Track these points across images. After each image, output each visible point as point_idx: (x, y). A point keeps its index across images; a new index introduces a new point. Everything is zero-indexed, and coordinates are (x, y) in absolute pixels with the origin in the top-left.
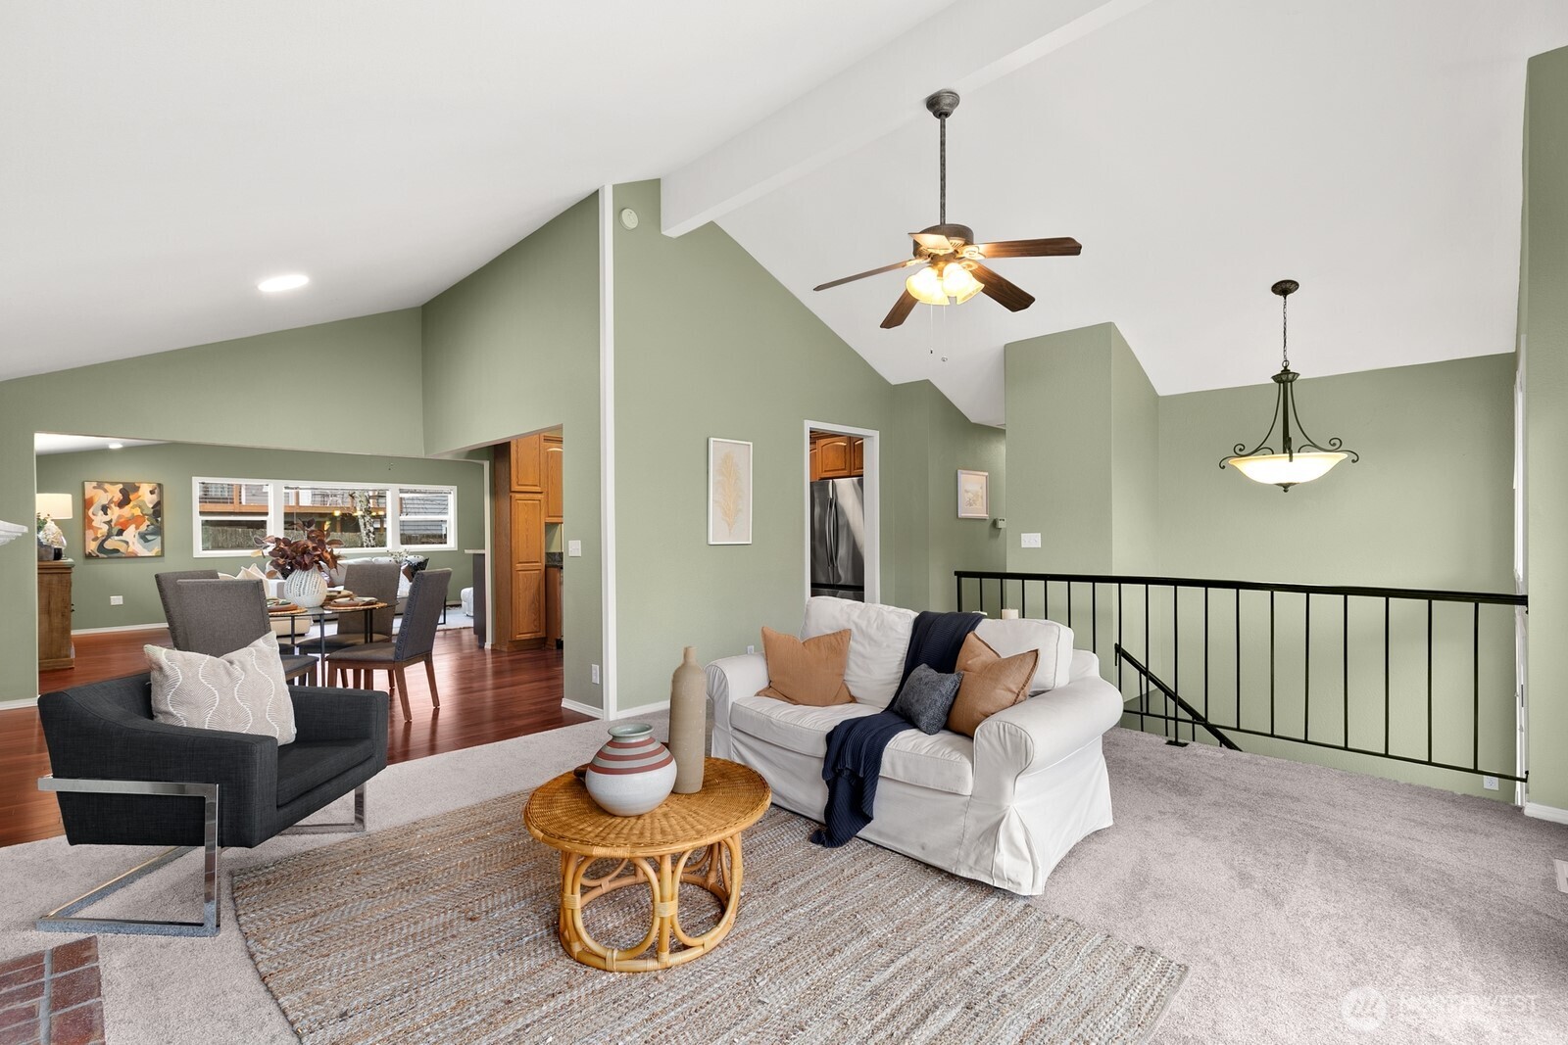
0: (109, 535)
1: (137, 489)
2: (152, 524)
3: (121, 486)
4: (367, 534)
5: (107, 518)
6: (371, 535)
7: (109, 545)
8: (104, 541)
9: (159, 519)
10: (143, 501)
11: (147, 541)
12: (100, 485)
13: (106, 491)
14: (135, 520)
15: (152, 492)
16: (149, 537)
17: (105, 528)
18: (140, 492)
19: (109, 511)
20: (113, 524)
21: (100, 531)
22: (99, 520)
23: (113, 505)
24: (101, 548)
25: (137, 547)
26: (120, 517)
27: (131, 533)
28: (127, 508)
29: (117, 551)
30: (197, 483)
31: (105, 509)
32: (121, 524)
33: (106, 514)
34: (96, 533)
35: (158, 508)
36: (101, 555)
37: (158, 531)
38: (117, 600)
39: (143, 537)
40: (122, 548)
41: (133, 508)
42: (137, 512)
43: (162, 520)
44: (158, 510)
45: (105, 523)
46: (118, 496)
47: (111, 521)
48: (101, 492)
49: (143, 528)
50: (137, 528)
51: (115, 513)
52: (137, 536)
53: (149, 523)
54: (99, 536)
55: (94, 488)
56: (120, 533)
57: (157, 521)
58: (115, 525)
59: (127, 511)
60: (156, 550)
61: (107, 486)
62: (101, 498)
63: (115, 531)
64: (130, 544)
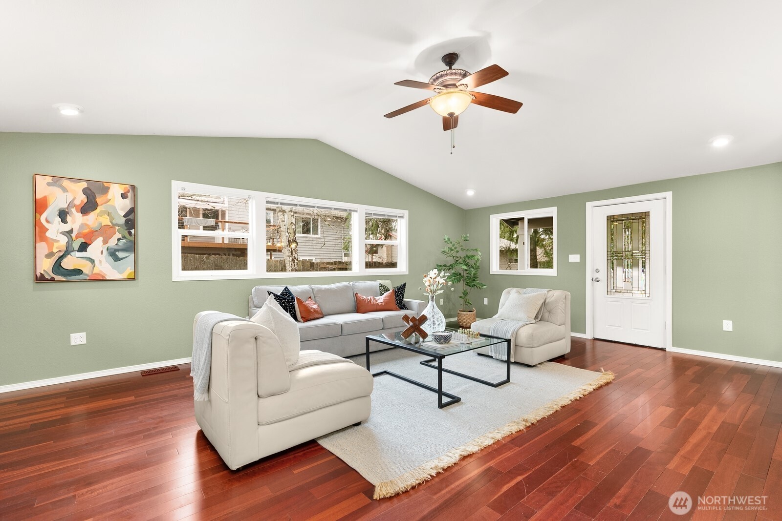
0: (67, 252)
1: (105, 190)
2: (124, 237)
3: (84, 185)
4: (293, 260)
5: (66, 228)
6: (296, 261)
7: (68, 263)
8: (61, 258)
9: (133, 231)
10: (114, 208)
11: (117, 259)
12: (57, 180)
13: (65, 190)
14: (104, 232)
15: (124, 196)
16: (120, 255)
17: (64, 240)
18: (110, 195)
19: (69, 218)
20: (74, 235)
21: (56, 245)
22: (55, 229)
23: (74, 210)
24: (58, 267)
25: (106, 267)
26: (83, 226)
27: (97, 248)
28: (92, 215)
29: (78, 272)
30: (177, 187)
31: (63, 215)
32: (85, 236)
33: (64, 221)
34: (50, 246)
35: (131, 217)
36: (57, 278)
37: (132, 247)
38: (78, 339)
39: (113, 254)
40: (86, 268)
41: (99, 215)
42: (105, 221)
43: (136, 232)
44: (130, 221)
45: (63, 233)
46: (81, 199)
47: (71, 231)
48: (56, 190)
49: (113, 242)
50: (105, 242)
51: (76, 221)
52: (105, 252)
53: (120, 236)
54: (55, 251)
55: (49, 184)
56: (83, 247)
57: (130, 233)
58: (77, 237)
59: (93, 219)
60: (128, 272)
61: (66, 183)
62: (58, 199)
63: (76, 245)
64: (97, 262)
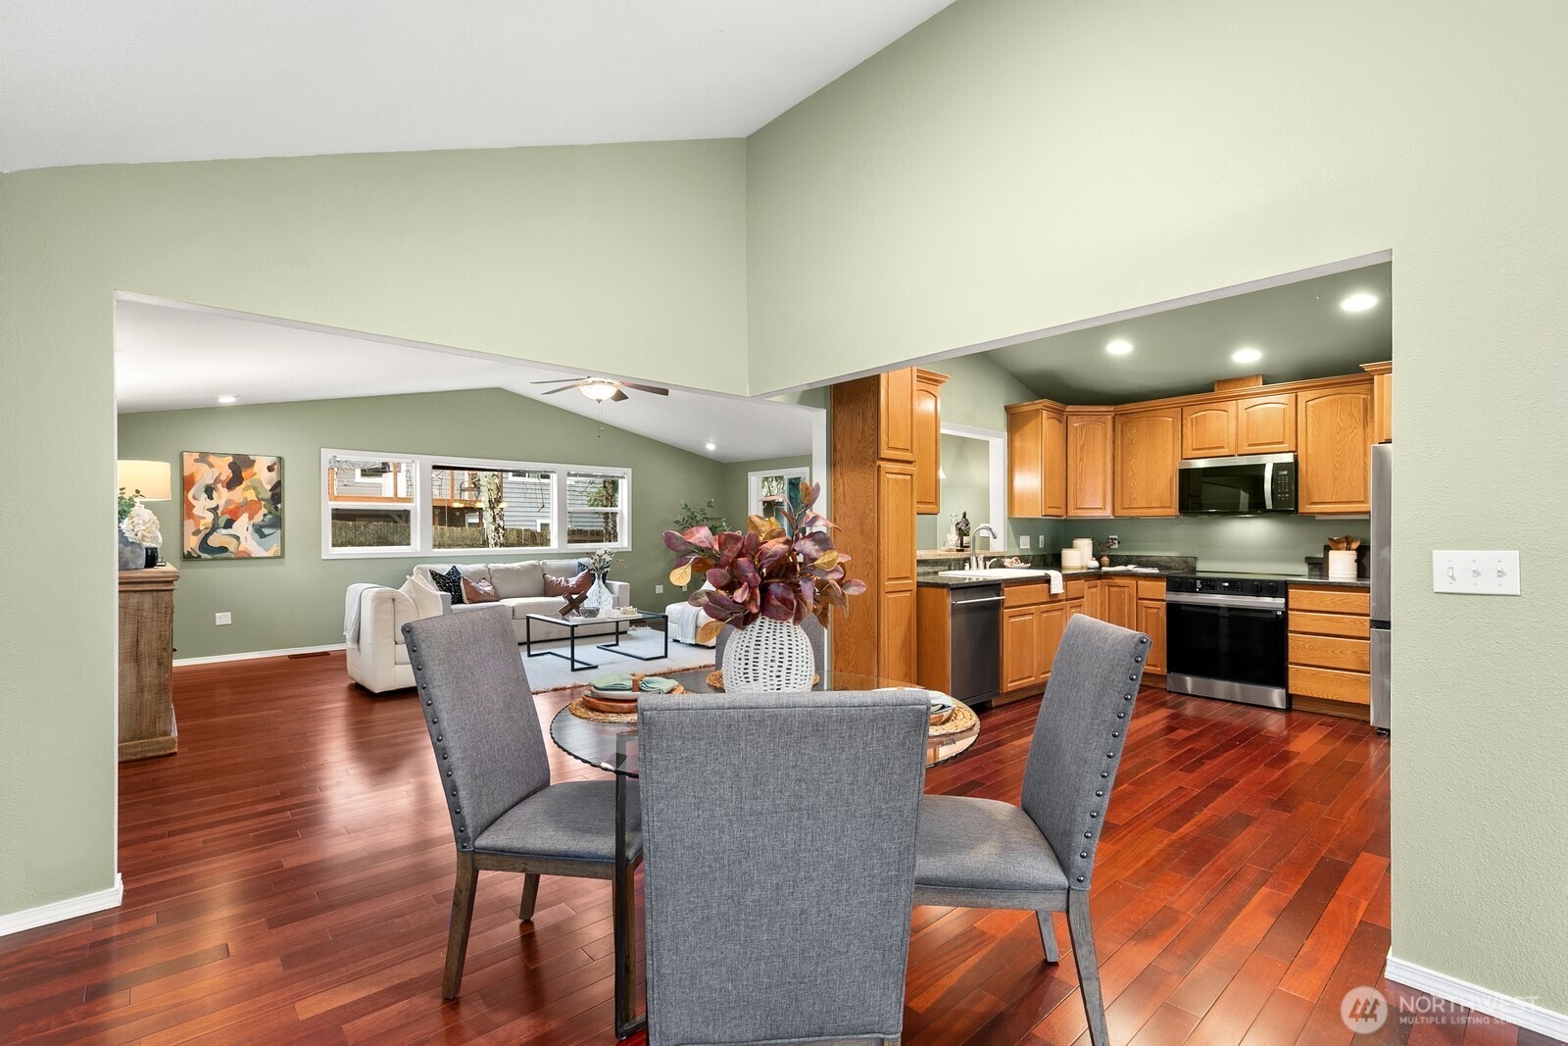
0: (214, 528)
1: (251, 463)
2: (270, 513)
3: (230, 459)
4: (496, 529)
5: (212, 504)
7: (214, 541)
8: (207, 536)
9: (279, 506)
10: (260, 481)
11: (263, 536)
12: (203, 457)
13: (211, 466)
14: (249, 507)
15: (270, 469)
16: (266, 531)
17: (210, 517)
18: (256, 468)
19: (215, 494)
20: (219, 511)
21: (202, 522)
22: (201, 506)
23: (219, 486)
24: (204, 546)
25: (251, 544)
26: (229, 502)
27: (243, 525)
28: (239, 489)
29: (224, 549)
30: (327, 454)
31: (209, 491)
32: (230, 512)
33: (210, 497)
34: (197, 524)
35: (277, 491)
36: (204, 556)
37: (277, 522)
38: (223, 618)
39: (259, 530)
40: (232, 545)
41: (245, 489)
42: (251, 495)
43: (283, 506)
44: (277, 494)
45: (209, 510)
46: (227, 474)
47: (217, 507)
48: (203, 467)
49: (258, 518)
50: (251, 518)
51: (222, 496)
52: (251, 528)
53: (266, 511)
54: (202, 528)
55: (196, 461)
56: (229, 524)
57: (276, 508)
58: (223, 514)
59: (239, 494)
60: (274, 550)
61: (212, 459)
62: (205, 475)
63: (222, 522)
64: (242, 540)
